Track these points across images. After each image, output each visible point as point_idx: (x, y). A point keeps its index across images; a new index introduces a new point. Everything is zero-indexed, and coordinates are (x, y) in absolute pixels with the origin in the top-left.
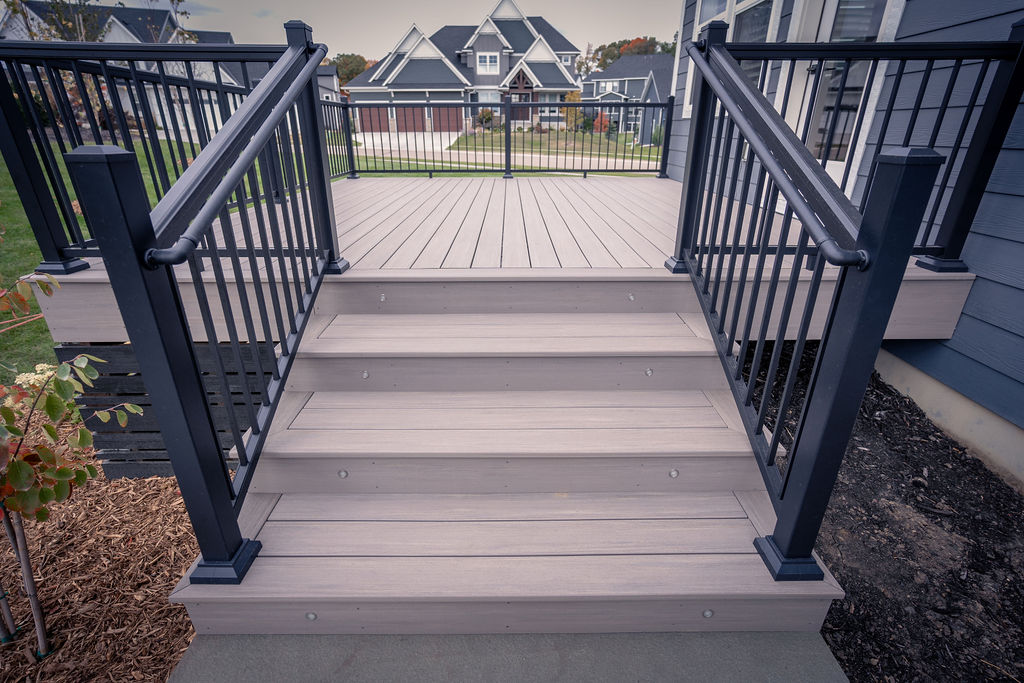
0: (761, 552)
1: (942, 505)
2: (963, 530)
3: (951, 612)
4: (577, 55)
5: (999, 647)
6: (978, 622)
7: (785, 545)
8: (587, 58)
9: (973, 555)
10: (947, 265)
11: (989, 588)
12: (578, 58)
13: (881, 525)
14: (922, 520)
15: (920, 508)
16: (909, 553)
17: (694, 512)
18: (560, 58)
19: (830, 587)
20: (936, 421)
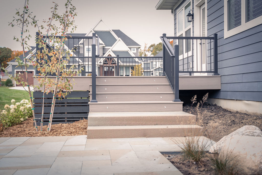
4: (139, 48)
8: (144, 50)
10: (215, 74)
12: (139, 50)
18: (130, 49)
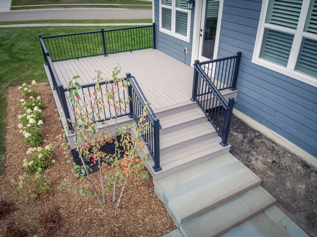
0: (221, 144)
1: (239, 131)
2: (242, 134)
3: (242, 145)
5: (247, 147)
6: (245, 145)
7: (224, 142)
9: (244, 137)
10: (234, 89)
11: (246, 141)
13: (232, 136)
14: (237, 134)
15: (237, 132)
16: (236, 139)
17: (210, 142)
19: (230, 146)
20: (236, 115)
